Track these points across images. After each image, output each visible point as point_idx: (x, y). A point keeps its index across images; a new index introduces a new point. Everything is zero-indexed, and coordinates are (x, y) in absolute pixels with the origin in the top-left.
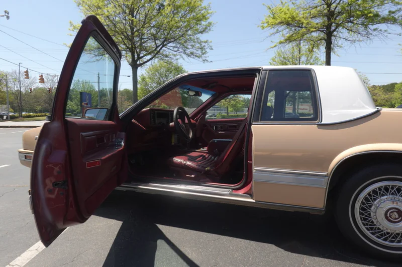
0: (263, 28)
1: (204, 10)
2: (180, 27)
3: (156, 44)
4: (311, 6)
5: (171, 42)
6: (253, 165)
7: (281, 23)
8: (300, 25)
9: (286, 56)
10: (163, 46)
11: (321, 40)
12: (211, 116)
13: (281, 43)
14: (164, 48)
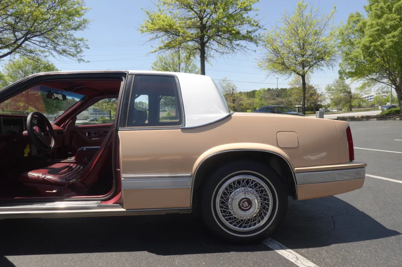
0: (143, 32)
1: (77, 5)
2: (47, 19)
3: (15, 36)
4: (186, 17)
5: (36, 36)
6: (121, 172)
7: (159, 29)
8: (177, 34)
9: (167, 62)
10: (26, 39)
11: (196, 49)
12: (93, 120)
13: (161, 48)
14: (27, 42)
